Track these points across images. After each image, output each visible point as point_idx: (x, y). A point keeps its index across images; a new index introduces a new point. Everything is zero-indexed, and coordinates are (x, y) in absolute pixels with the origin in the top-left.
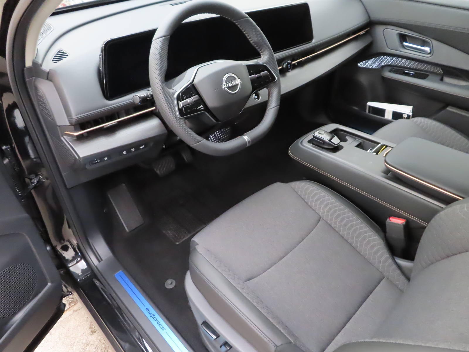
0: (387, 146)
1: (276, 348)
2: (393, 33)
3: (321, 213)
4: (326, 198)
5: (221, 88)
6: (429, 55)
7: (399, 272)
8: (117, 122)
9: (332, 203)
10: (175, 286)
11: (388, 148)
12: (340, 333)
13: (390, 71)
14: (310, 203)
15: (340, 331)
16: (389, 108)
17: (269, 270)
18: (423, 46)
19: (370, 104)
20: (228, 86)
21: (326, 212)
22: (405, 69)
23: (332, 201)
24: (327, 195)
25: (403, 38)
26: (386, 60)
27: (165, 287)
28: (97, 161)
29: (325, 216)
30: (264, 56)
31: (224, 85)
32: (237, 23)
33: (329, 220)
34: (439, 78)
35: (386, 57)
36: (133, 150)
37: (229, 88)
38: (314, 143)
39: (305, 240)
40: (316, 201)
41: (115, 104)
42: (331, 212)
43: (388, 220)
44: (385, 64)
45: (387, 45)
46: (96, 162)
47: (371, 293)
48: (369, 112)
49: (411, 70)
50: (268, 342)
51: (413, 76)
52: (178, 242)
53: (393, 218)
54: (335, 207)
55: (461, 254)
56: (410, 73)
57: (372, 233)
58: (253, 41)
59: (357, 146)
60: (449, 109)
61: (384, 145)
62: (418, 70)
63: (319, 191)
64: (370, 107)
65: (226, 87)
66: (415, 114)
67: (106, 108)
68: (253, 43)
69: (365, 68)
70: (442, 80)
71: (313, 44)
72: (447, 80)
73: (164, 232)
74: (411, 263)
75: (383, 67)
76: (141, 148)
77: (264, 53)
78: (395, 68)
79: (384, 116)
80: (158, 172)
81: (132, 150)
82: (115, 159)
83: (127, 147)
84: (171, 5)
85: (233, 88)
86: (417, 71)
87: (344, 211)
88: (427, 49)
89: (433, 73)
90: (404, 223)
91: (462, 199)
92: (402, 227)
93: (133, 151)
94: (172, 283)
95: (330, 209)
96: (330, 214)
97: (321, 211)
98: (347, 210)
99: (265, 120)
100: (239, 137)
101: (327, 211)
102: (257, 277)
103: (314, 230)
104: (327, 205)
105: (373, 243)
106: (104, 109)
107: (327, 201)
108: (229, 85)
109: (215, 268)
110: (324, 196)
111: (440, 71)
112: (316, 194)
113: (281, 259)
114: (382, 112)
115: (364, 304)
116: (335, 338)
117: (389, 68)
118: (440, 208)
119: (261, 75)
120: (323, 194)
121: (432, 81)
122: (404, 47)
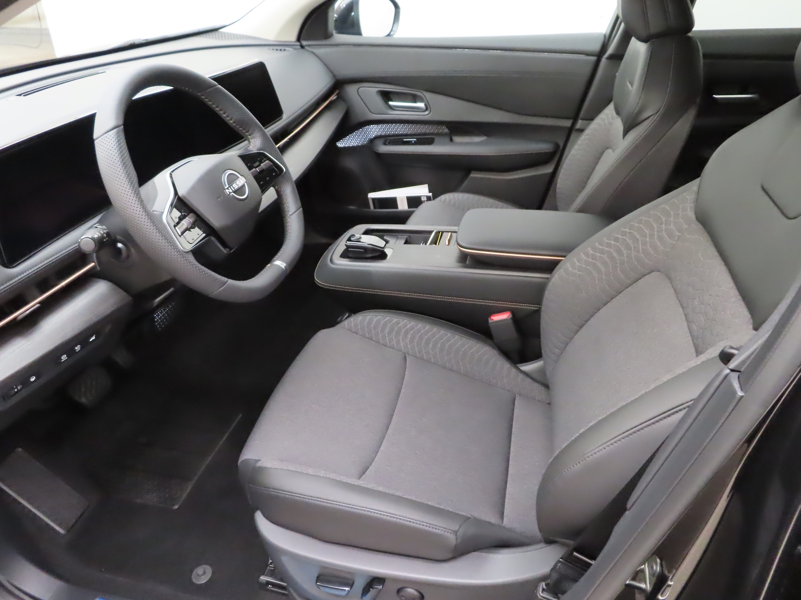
0: (443, 232)
1: (456, 535)
2: (371, 91)
3: (403, 347)
4: (401, 324)
5: (224, 193)
6: (427, 113)
7: (528, 380)
8: (39, 303)
9: (412, 328)
10: (213, 573)
11: (444, 234)
12: (508, 483)
13: (385, 144)
14: (381, 340)
15: (506, 482)
16: (401, 194)
17: (382, 448)
18: (415, 102)
19: (372, 195)
20: (233, 190)
21: (408, 343)
22: (404, 137)
23: (411, 324)
24: (401, 320)
25: (386, 96)
26: (374, 131)
27: (197, 585)
28: (17, 388)
29: (410, 350)
30: (255, 139)
31: (228, 189)
32: (203, 96)
33: (417, 352)
34: (447, 140)
35: (372, 126)
36: (78, 348)
37: (235, 192)
38: (350, 255)
39: (402, 390)
40: (389, 333)
41: (26, 272)
42: (416, 341)
43: (490, 321)
44: (374, 136)
45: (369, 110)
46: (16, 390)
47: (512, 420)
48: (375, 208)
49: (410, 137)
50: (442, 532)
51: (416, 143)
52: (176, 504)
53: (494, 316)
54: (419, 331)
55: (594, 316)
56: (411, 141)
57: (479, 345)
58: (233, 120)
59: (406, 243)
60: (474, 175)
61: (439, 232)
62: (419, 135)
63: (388, 318)
64: (374, 200)
65: (231, 191)
66: (436, 192)
67: (11, 282)
68: (234, 122)
69: (349, 148)
70: (451, 140)
71: (286, 120)
72: (457, 139)
73: (139, 501)
74: (540, 361)
75: (372, 141)
76: (91, 340)
77: (254, 135)
78: (388, 138)
79: (396, 207)
80: (84, 400)
81: (76, 348)
82: (50, 374)
83: (66, 347)
84: (18, 95)
85: (240, 191)
86: (418, 137)
87: (432, 332)
88: (421, 105)
89: (438, 134)
90: (511, 316)
91: (563, 258)
92: (511, 321)
93: (79, 351)
94: (204, 573)
95: (413, 338)
96: (415, 344)
97: (402, 344)
98: (435, 329)
99: (290, 233)
100: (269, 265)
101: (409, 341)
102: (371, 464)
103: (406, 373)
104: (406, 333)
105: (485, 358)
106: (8, 284)
107: (404, 328)
108: (234, 188)
109: (313, 475)
110: (398, 323)
111: (446, 130)
112: (385, 325)
113: (388, 427)
114: (392, 202)
115: (513, 436)
116: (506, 492)
117: (382, 140)
118: (546, 280)
119: (262, 167)
120: (395, 320)
121: (443, 144)
122: (391, 108)
